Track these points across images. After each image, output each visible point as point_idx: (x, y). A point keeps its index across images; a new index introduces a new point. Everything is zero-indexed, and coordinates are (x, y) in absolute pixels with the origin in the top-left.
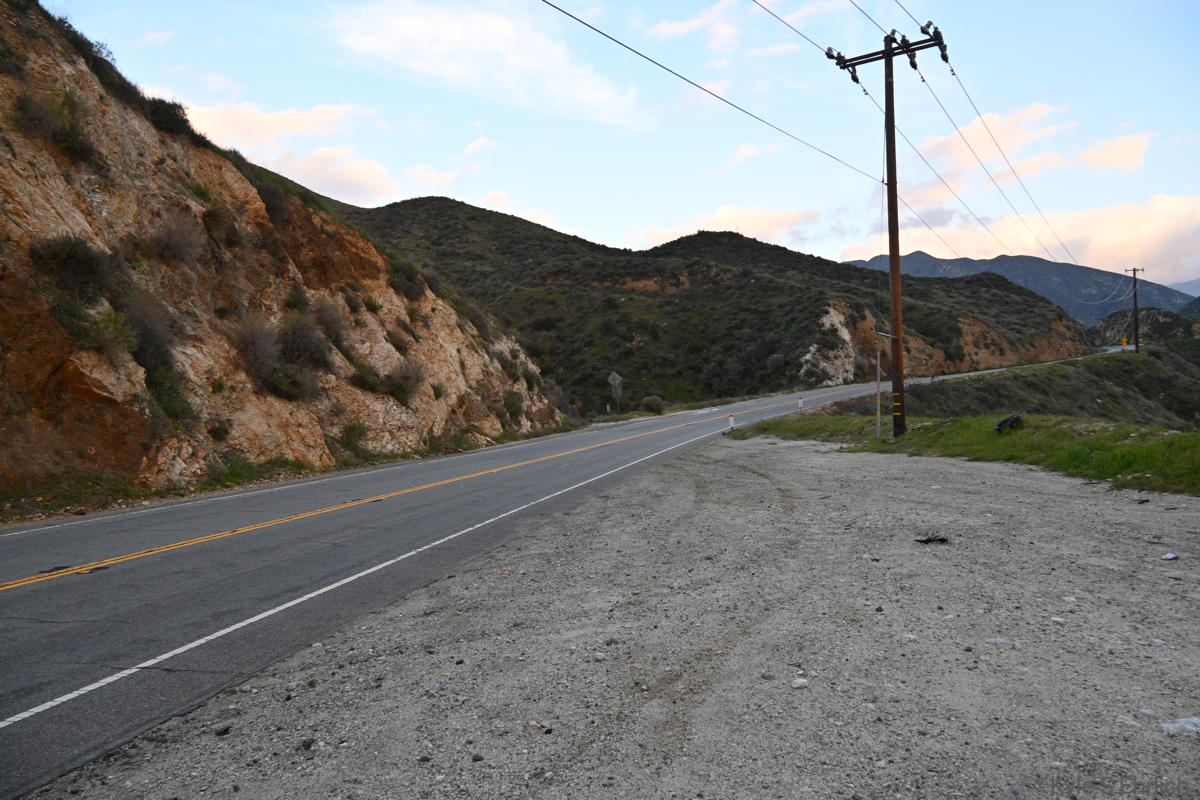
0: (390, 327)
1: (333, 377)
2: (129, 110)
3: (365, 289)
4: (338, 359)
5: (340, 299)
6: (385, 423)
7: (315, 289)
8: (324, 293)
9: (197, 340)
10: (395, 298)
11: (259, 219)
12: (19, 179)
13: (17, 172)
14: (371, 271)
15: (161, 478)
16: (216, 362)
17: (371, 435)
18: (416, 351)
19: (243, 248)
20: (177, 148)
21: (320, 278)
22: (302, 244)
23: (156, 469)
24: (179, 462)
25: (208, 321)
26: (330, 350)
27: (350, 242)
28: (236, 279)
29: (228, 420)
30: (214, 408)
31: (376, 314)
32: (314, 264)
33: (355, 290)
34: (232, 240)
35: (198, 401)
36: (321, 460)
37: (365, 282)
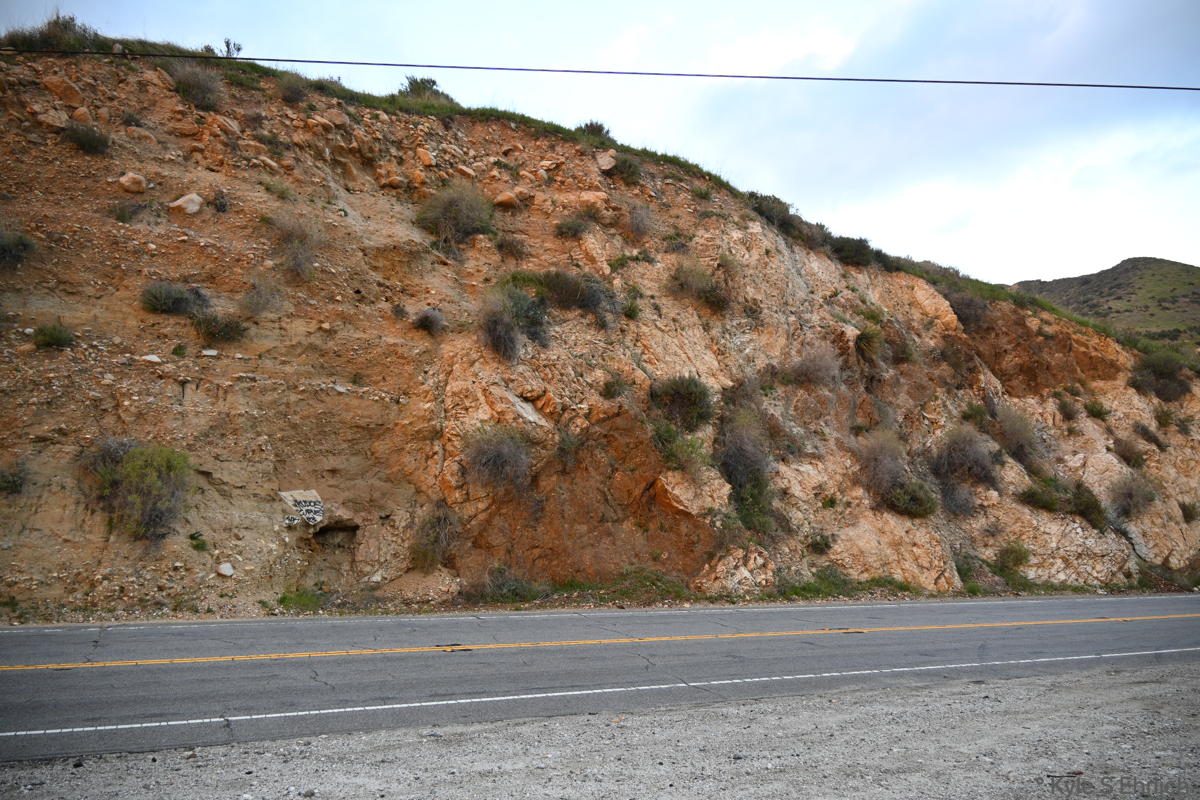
0: (1123, 434)
1: (995, 494)
2: (812, 254)
3: (1092, 393)
4: (1013, 474)
5: (1051, 405)
6: (1059, 548)
7: (1018, 397)
8: (1032, 401)
9: (816, 457)
10: (1137, 400)
11: (950, 332)
12: (659, 334)
13: (660, 329)
14: (1108, 369)
15: (717, 584)
16: (831, 478)
17: (1034, 560)
18: (1158, 461)
19: (914, 362)
20: (861, 278)
21: (1029, 385)
22: (1005, 351)
23: (713, 576)
24: (742, 572)
25: (837, 439)
26: (1003, 464)
27: (1077, 342)
28: (895, 395)
29: (833, 535)
30: (821, 522)
31: (1104, 420)
32: (1021, 370)
33: (1075, 393)
34: (901, 357)
35: (800, 515)
36: (935, 584)
37: (1094, 384)
